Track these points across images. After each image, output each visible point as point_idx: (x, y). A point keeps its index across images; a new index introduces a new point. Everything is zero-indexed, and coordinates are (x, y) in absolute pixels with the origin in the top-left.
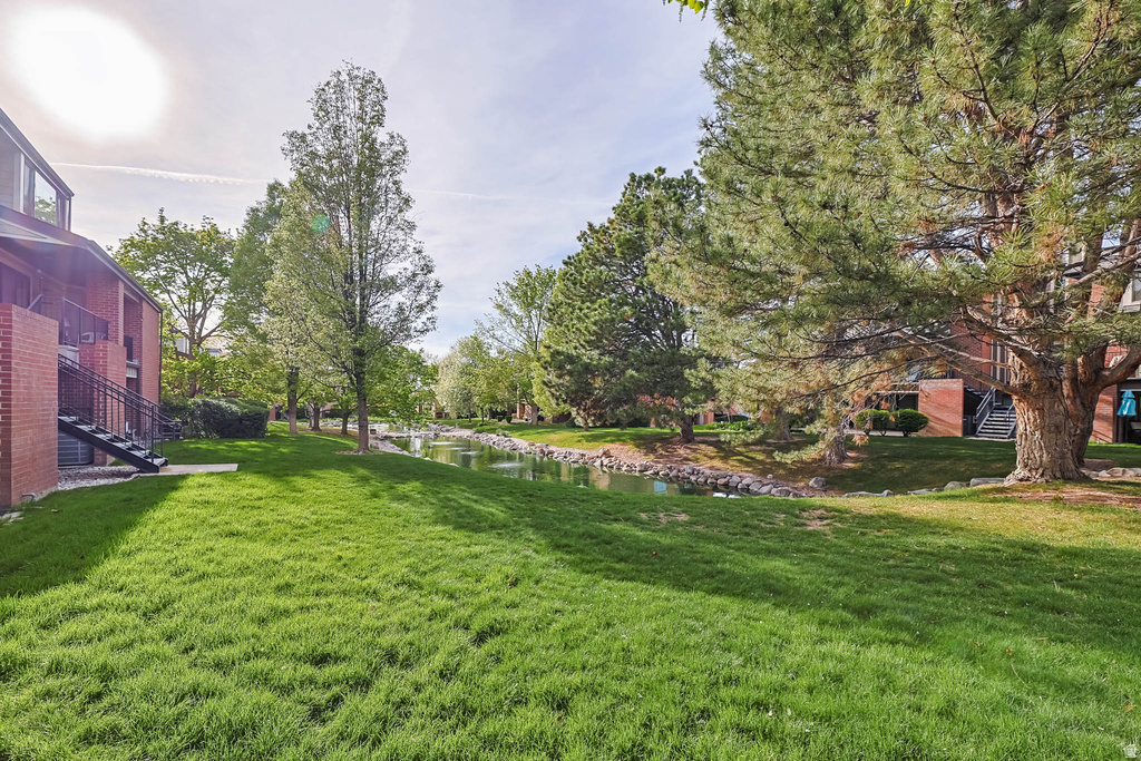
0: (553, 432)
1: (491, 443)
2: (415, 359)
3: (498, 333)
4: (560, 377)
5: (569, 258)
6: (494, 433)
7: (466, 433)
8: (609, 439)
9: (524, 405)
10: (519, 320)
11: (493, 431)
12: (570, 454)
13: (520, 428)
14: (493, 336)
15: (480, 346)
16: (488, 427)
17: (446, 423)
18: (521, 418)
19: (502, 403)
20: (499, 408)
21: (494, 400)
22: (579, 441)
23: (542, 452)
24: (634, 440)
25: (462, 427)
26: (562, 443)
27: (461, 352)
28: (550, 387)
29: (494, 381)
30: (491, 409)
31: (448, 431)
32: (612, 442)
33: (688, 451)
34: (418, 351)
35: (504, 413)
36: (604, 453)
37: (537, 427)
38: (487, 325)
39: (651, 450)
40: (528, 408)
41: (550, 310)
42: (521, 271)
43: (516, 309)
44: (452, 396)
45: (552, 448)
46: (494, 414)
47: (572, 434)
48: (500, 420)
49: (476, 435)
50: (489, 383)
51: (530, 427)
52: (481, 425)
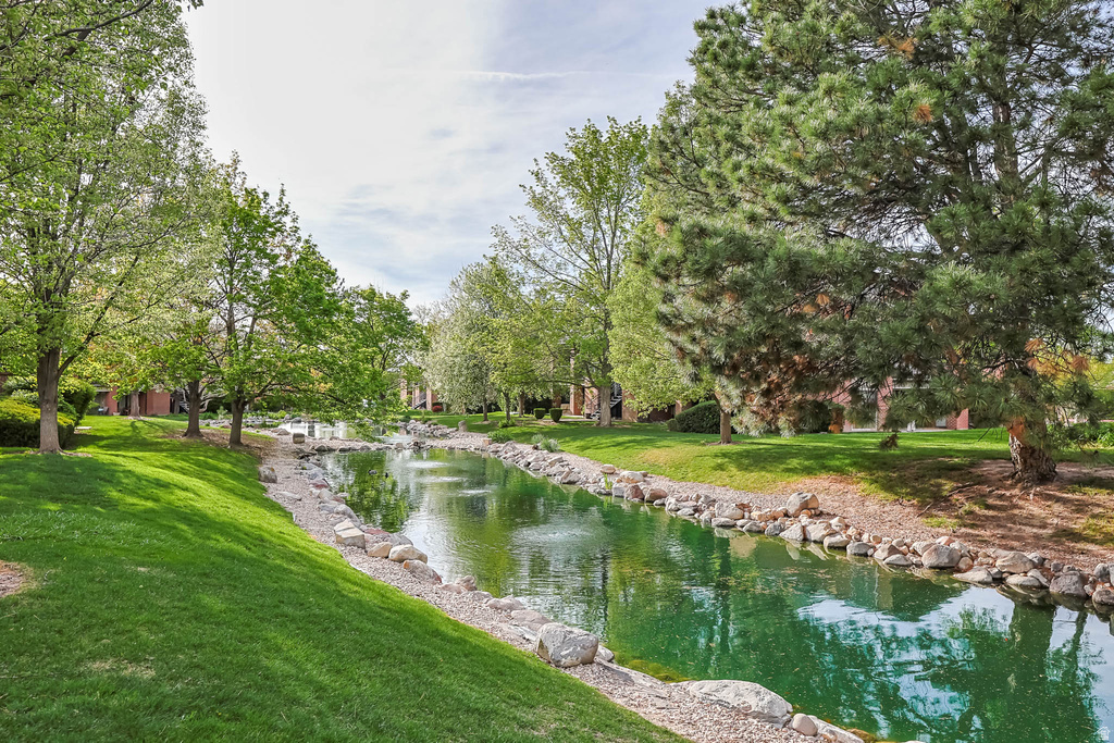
0: (649, 441)
1: (521, 466)
2: (393, 310)
3: (537, 252)
4: (709, 299)
5: (712, 15)
6: (528, 441)
7: (476, 442)
8: (794, 463)
9: (583, 389)
10: (575, 226)
11: (526, 437)
12: (711, 502)
13: (578, 432)
14: (527, 259)
15: (501, 275)
16: (517, 430)
17: (443, 422)
18: (578, 412)
19: (543, 384)
20: (539, 394)
21: (529, 378)
22: (720, 467)
23: (637, 492)
24: (868, 469)
25: (471, 428)
26: (678, 470)
27: (470, 290)
28: (678, 330)
29: (527, 342)
30: (523, 395)
31: (444, 436)
32: (808, 471)
33: (1058, 508)
34: (398, 296)
35: (547, 404)
36: (805, 506)
37: (611, 430)
38: (516, 237)
39: (933, 502)
40: (592, 394)
41: (663, 146)
42: (579, 132)
43: (571, 207)
44: (451, 373)
45: (658, 484)
46: (530, 405)
47: (696, 449)
48: (540, 416)
49: (493, 447)
50: (518, 345)
51: (599, 430)
52: (505, 426)
